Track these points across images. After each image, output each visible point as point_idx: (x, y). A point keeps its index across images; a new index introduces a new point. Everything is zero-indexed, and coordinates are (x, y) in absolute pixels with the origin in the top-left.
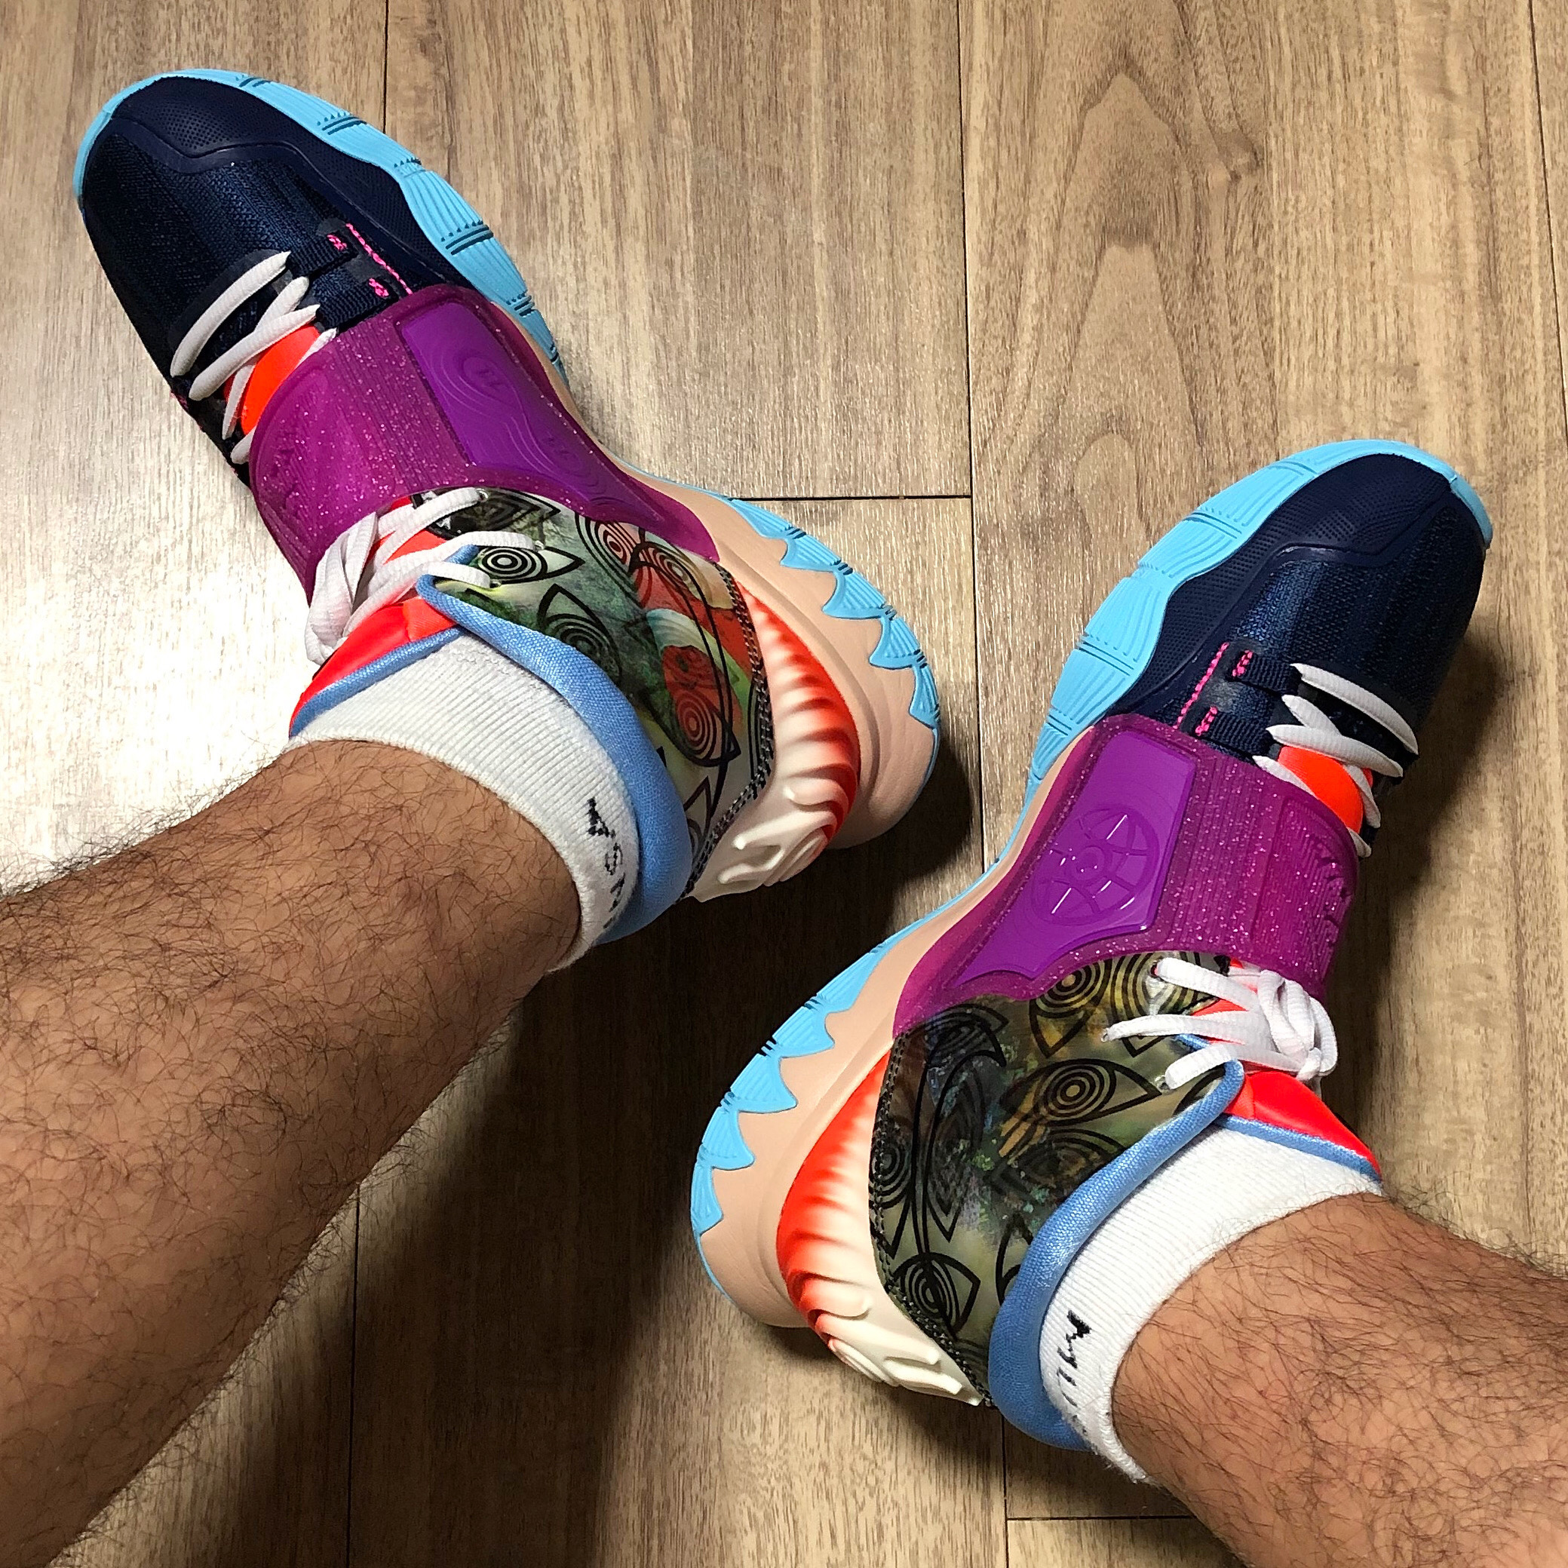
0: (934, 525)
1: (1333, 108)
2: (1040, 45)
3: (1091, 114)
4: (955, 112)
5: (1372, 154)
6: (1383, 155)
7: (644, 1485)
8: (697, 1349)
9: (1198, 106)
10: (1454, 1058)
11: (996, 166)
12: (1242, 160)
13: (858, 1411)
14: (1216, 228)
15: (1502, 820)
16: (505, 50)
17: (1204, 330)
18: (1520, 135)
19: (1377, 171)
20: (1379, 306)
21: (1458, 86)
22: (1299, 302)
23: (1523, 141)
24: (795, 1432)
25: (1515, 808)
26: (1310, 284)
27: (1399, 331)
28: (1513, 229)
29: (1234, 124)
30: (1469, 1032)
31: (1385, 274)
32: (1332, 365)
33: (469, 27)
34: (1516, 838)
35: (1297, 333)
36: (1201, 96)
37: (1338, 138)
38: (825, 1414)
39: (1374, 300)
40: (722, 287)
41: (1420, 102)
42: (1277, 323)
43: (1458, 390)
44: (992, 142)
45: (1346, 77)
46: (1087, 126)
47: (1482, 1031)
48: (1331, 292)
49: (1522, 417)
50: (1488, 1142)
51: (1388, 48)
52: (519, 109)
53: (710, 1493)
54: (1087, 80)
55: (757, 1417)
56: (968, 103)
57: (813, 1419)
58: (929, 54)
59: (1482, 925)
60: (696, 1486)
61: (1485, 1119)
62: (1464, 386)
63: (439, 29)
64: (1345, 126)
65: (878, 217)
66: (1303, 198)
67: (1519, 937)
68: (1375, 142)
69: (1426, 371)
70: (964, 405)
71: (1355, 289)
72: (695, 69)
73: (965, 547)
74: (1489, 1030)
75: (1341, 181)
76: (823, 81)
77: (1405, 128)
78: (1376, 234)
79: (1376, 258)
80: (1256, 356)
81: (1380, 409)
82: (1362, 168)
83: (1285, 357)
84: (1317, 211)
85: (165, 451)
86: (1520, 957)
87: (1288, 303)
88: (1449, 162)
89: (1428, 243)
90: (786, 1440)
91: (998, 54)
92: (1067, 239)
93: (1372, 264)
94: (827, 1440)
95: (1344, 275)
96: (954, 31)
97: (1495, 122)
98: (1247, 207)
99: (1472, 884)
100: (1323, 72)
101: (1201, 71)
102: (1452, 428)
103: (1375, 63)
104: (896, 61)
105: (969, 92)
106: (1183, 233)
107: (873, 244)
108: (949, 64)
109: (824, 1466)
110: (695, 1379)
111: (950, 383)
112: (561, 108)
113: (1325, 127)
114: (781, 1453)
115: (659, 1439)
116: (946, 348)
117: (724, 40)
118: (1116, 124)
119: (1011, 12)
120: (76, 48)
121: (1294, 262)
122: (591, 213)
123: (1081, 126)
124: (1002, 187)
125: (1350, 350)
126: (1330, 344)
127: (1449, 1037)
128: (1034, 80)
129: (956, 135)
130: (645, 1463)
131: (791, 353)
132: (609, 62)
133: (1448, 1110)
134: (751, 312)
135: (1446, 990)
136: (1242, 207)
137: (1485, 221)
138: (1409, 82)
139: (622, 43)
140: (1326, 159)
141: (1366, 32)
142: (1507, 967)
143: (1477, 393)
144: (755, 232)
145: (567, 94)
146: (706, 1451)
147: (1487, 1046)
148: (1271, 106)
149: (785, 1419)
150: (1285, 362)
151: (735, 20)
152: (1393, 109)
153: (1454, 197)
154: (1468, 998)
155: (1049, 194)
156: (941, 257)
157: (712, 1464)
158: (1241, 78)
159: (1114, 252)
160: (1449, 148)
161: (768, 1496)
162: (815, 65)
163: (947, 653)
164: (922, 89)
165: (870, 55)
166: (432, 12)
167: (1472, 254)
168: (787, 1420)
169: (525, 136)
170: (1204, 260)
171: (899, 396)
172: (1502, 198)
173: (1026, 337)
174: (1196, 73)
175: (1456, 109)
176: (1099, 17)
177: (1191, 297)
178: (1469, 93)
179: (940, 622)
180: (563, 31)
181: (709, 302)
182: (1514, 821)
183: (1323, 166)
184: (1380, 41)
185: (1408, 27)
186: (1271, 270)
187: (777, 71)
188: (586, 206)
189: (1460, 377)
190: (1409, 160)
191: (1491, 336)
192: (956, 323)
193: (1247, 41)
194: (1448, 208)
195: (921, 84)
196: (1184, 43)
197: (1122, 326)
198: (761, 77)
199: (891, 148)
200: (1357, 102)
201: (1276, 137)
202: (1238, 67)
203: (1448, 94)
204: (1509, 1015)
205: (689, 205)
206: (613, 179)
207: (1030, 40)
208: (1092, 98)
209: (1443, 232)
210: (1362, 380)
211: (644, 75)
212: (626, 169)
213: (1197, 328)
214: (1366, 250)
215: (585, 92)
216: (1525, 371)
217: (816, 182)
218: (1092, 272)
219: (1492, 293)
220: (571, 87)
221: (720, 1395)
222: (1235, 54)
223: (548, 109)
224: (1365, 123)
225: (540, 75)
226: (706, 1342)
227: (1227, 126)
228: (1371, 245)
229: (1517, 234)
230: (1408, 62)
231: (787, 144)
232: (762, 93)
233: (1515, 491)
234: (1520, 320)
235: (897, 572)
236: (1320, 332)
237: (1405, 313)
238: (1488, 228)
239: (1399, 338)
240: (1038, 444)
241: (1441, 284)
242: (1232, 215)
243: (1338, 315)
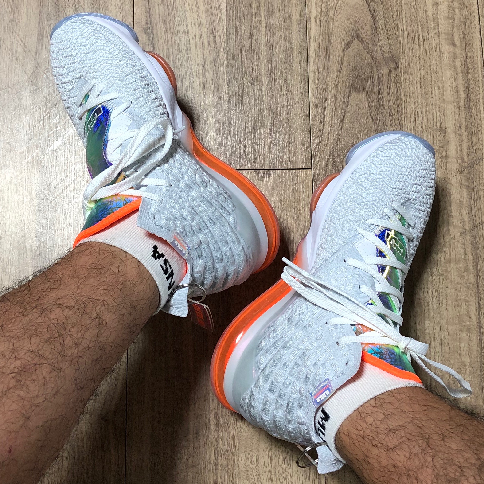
0: (300, 178)
1: (420, 50)
2: (331, 31)
3: (347, 52)
4: (305, 51)
5: (432, 64)
6: (435, 64)
7: (215, 478)
8: (231, 435)
9: (379, 49)
10: (460, 342)
11: (318, 68)
12: (392, 66)
13: (280, 454)
14: (385, 87)
15: (474, 269)
16: (169, 32)
17: (382, 118)
18: (476, 58)
19: (433, 69)
20: (434, 110)
21: (458, 43)
22: (410, 110)
23: (477, 60)
24: (261, 461)
25: (477, 265)
26: (413, 104)
27: (440, 118)
28: (475, 87)
29: (390, 55)
30: (465, 335)
31: (436, 101)
32: (420, 129)
33: (159, 25)
34: (478, 275)
35: (410, 119)
36: (380, 46)
37: (421, 59)
38: (270, 455)
39: (433, 109)
40: (236, 105)
41: (446, 48)
42: (403, 116)
43: (458, 136)
44: (317, 60)
45: (424, 40)
46: (345, 56)
47: (468, 334)
48: (420, 106)
49: (478, 145)
50: (470, 369)
51: (436, 31)
52: (174, 50)
53: (235, 480)
54: (345, 41)
55: (249, 456)
56: (310, 48)
57: (267, 457)
58: (297, 34)
59: (468, 301)
60: (231, 477)
61: (469, 361)
62: (460, 135)
63: (149, 25)
64: (423, 55)
65: (283, 83)
66: (411, 77)
67: (479, 305)
68: (432, 60)
69: (449, 130)
70: (309, 141)
71: (427, 105)
72: (227, 38)
73: (310, 185)
74: (470, 334)
75: (422, 72)
76: (266, 42)
77: (442, 56)
78: (433, 89)
79: (433, 95)
80: (397, 126)
81: (435, 142)
82: (429, 68)
83: (406, 126)
84: (415, 81)
85: (66, 155)
86: (479, 311)
87: (407, 109)
88: (455, 66)
89: (449, 91)
90: (258, 464)
91: (319, 33)
92: (340, 90)
93: (432, 98)
94: (271, 463)
95: (424, 101)
96: (305, 26)
97: (469, 54)
98: (394, 80)
99: (465, 288)
100: (417, 39)
101: (380, 39)
102: (457, 148)
103: (432, 36)
104: (287, 35)
105: (310, 45)
106: (375, 88)
107: (281, 92)
108: (303, 37)
109: (270, 471)
110: (231, 445)
111: (305, 134)
112: (187, 50)
113: (418, 56)
114: (257, 468)
115: (220, 464)
116: (304, 123)
117: (236, 29)
118: (354, 55)
119: (322, 20)
120: (38, 31)
121: (408, 97)
122: (196, 82)
123: (344, 56)
124: (320, 74)
125: (426, 124)
126: (420, 122)
127: (458, 336)
128: (329, 42)
129: (306, 58)
130: (216, 471)
131: (257, 125)
132: (201, 36)
133: (458, 359)
134: (245, 113)
135: (457, 322)
136: (393, 80)
137: (466, 85)
138: (442, 42)
139: (205, 30)
140: (418, 66)
141: (430, 26)
142: (475, 315)
143: (464, 137)
144: (245, 89)
145: (188, 45)
146: (234, 467)
147: (470, 339)
148: (401, 49)
149: (258, 457)
150: (406, 128)
151: (239, 23)
152: (438, 50)
153: (457, 77)
154: (464, 324)
155: (334, 76)
156: (302, 96)
157: (236, 471)
158: (392, 41)
159: (354, 94)
160: (455, 62)
161: (253, 481)
162: (263, 37)
163: (305, 218)
164: (296, 44)
165: (280, 34)
166: (147, 20)
167: (462, 95)
168: (259, 457)
169: (176, 58)
170: (381, 97)
171: (290, 138)
172: (471, 77)
173: (328, 120)
174: (378, 39)
175: (457, 50)
176: (349, 22)
177: (377, 108)
178: (461, 45)
179: (303, 208)
180: (187, 26)
181: (232, 110)
182: (477, 269)
183: (417, 68)
184: (434, 29)
185: (442, 25)
186: (401, 100)
187: (252, 39)
188: (194, 80)
189: (459, 132)
190: (443, 66)
191: (468, 120)
192: (307, 116)
193: (394, 30)
194: (455, 81)
195: (295, 43)
196: (375, 30)
197: (356, 117)
198: (247, 40)
199: (286, 62)
200: (427, 48)
201: (403, 59)
202: (391, 38)
203: (454, 45)
204: (476, 329)
205: (226, 80)
206: (202, 71)
207: (328, 29)
208: (347, 47)
209: (453, 88)
210: (429, 133)
211: (212, 39)
212: (206, 69)
213: (379, 117)
214: (430, 93)
215: (194, 45)
216: (479, 131)
217: (264, 72)
218: (347, 100)
219: (468, 107)
220: (190, 43)
221: (238, 450)
222: (390, 33)
223: (183, 50)
224: (430, 55)
225: (180, 40)
226: (234, 433)
227: (388, 55)
228: (432, 92)
229: (475, 89)
230: (442, 36)
231: (255, 61)
232: (247, 45)
233: (476, 167)
234: (477, 115)
235: (289, 192)
236: (417, 119)
237: (442, 113)
238: (467, 86)
239: (441, 121)
240: (332, 152)
241: (453, 104)
242: (390, 83)
243: (422, 113)
